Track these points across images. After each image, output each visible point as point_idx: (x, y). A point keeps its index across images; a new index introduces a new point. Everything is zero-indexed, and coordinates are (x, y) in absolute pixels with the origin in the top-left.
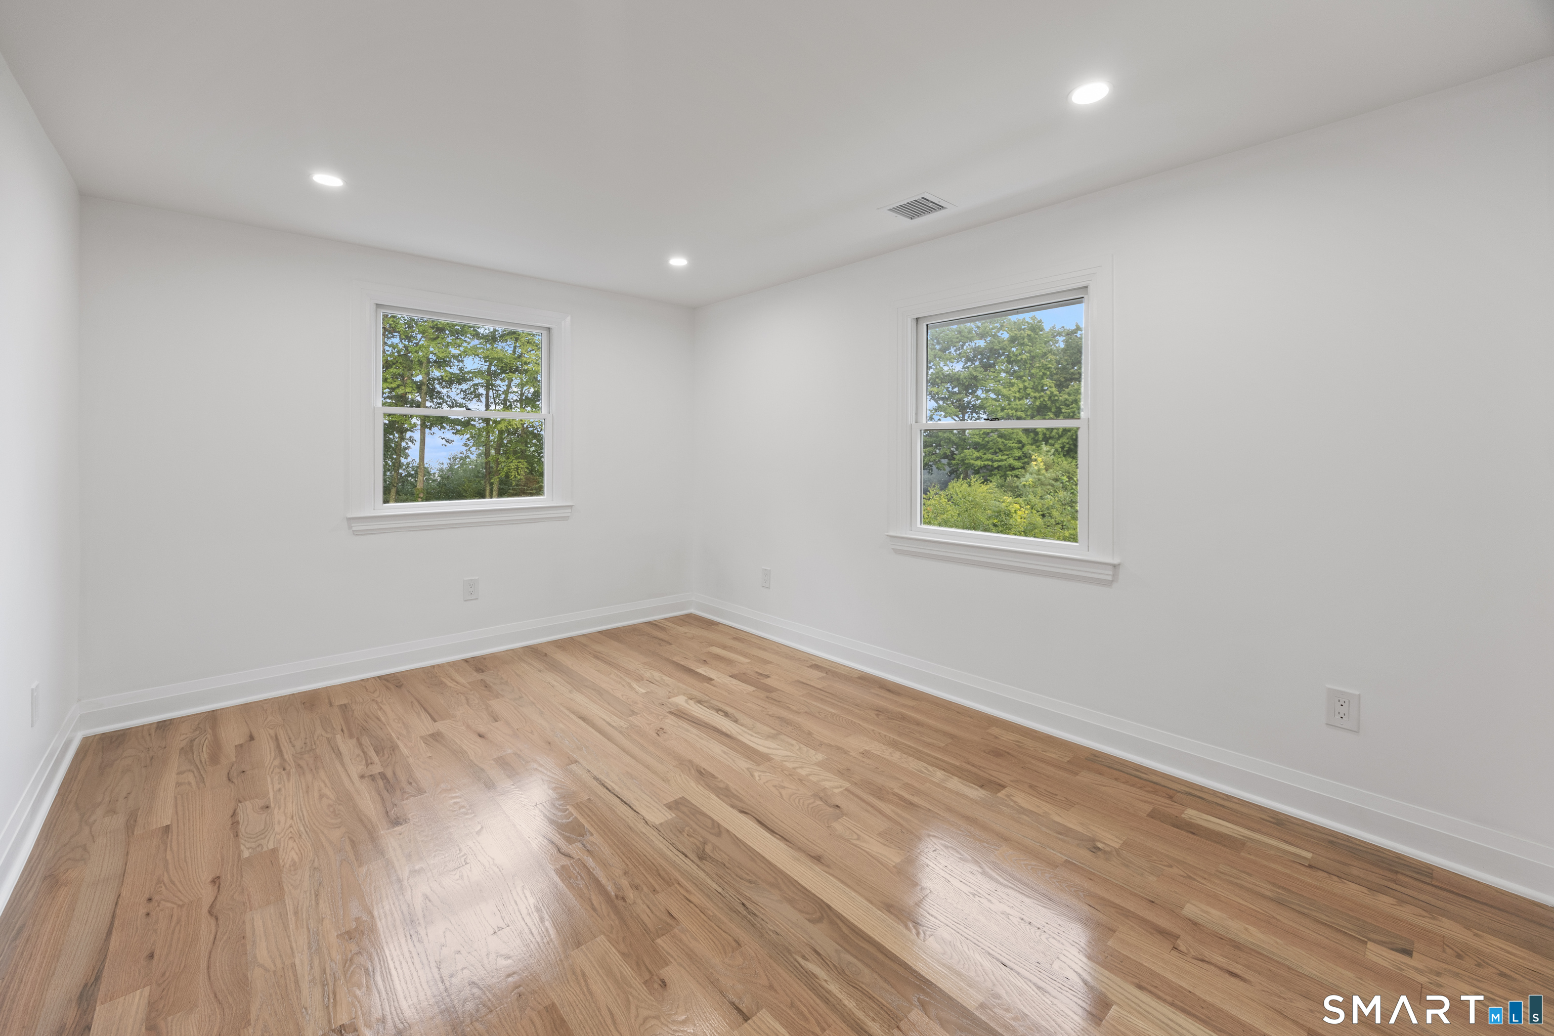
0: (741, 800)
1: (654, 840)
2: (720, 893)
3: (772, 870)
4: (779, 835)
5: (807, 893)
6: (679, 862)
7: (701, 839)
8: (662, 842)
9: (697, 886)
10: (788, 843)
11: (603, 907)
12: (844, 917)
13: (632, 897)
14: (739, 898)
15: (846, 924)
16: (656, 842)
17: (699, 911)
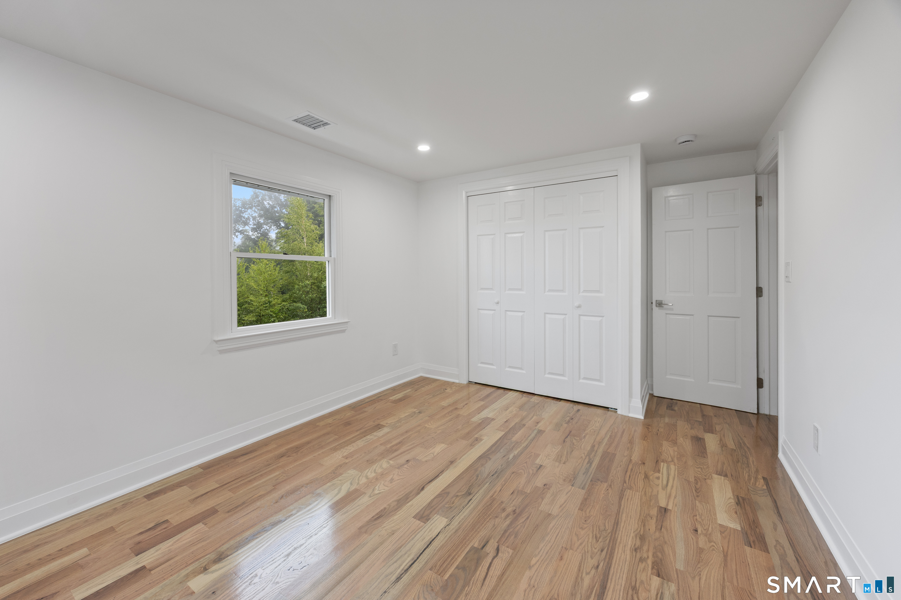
0: (411, 492)
1: (464, 516)
2: (490, 483)
3: (466, 472)
4: (440, 473)
5: (475, 462)
6: (478, 500)
7: (454, 498)
8: (464, 512)
9: (490, 490)
10: (444, 471)
11: (524, 516)
12: (484, 452)
13: (511, 508)
14: (490, 477)
15: (487, 452)
16: (465, 514)
17: (505, 486)
